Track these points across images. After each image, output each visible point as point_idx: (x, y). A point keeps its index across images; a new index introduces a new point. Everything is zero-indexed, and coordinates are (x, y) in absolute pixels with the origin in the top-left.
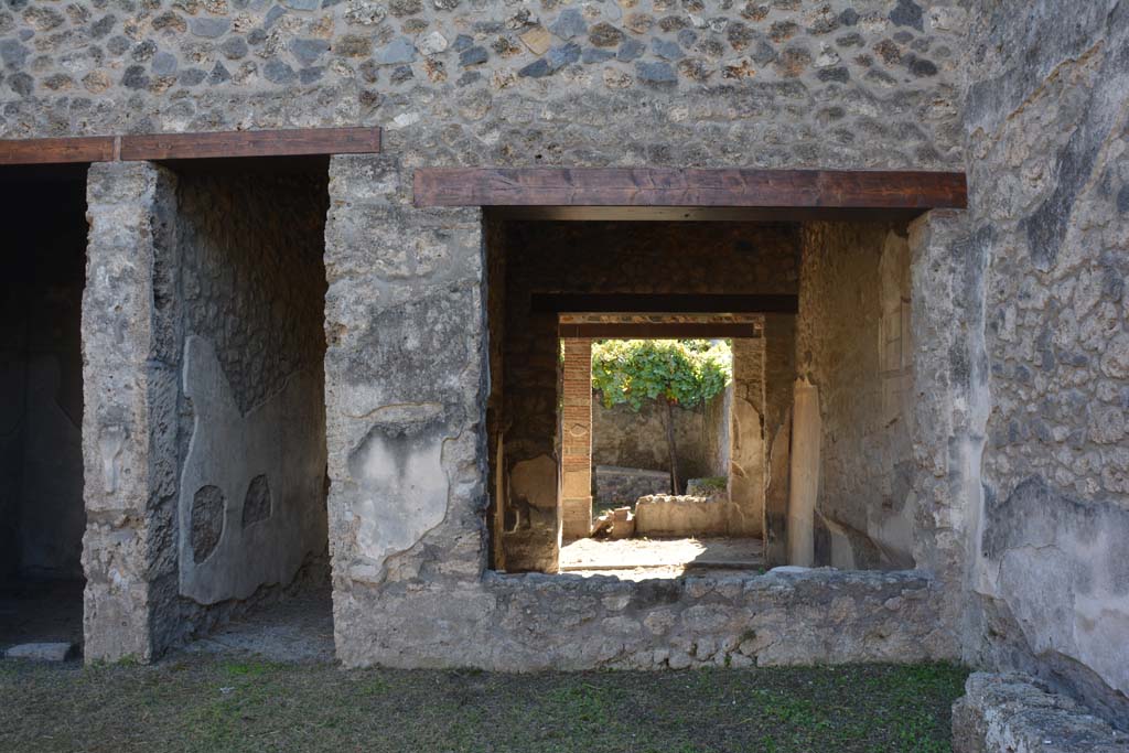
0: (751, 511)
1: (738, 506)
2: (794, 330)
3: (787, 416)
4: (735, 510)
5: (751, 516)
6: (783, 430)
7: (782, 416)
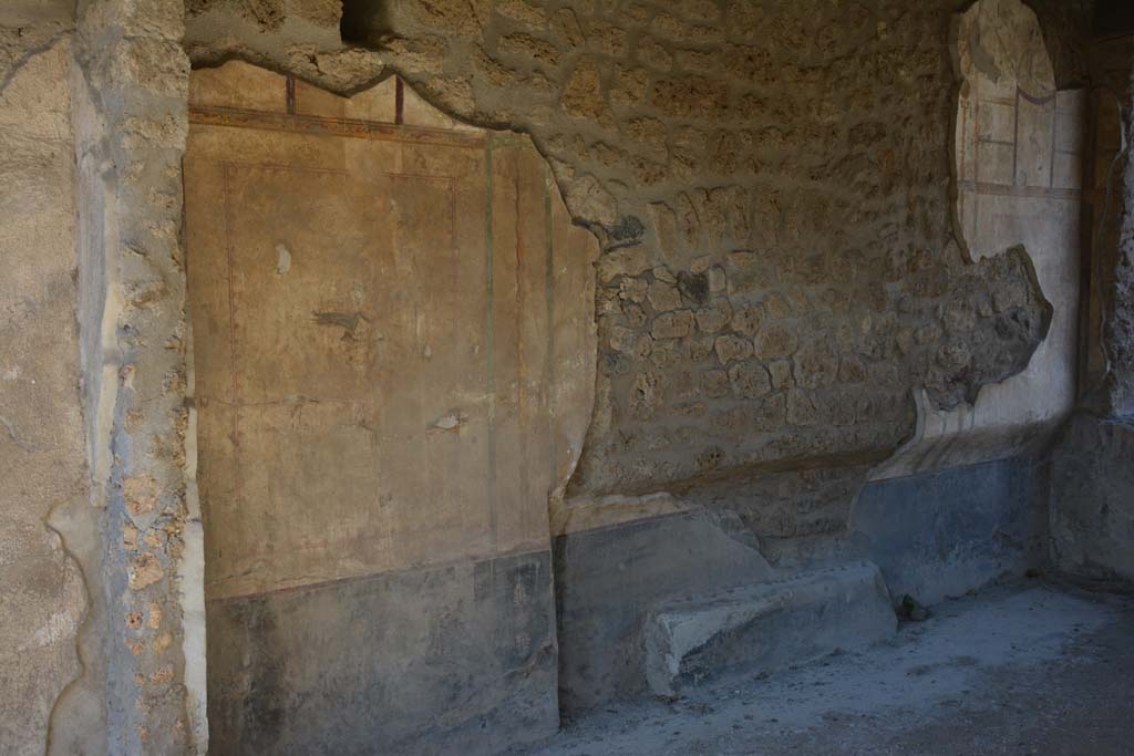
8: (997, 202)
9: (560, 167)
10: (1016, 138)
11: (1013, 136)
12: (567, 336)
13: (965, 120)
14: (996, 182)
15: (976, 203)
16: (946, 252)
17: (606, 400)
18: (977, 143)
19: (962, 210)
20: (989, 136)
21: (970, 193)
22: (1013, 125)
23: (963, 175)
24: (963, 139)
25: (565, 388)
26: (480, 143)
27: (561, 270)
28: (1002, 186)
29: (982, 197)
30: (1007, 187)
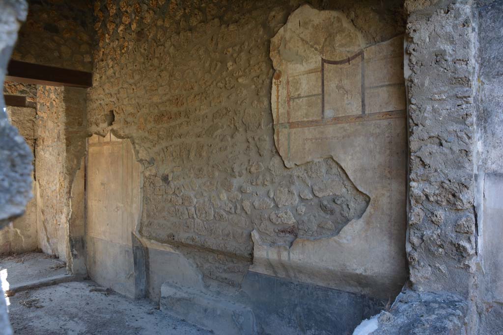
0: (29, 233)
1: (19, 231)
2: (87, 100)
3: (82, 163)
4: (16, 234)
5: (29, 237)
6: (79, 174)
7: (78, 163)
8: (306, 131)
9: (137, 146)
10: (323, 91)
11: (320, 90)
12: (135, 191)
13: (278, 91)
14: (305, 119)
15: (289, 134)
16: (271, 163)
17: (146, 211)
18: (289, 102)
19: (278, 140)
20: (299, 95)
21: (284, 130)
22: (320, 84)
23: (278, 120)
24: (278, 102)
25: (134, 205)
26: (122, 143)
27: (134, 174)
28: (312, 121)
29: (294, 130)
30: (316, 121)
